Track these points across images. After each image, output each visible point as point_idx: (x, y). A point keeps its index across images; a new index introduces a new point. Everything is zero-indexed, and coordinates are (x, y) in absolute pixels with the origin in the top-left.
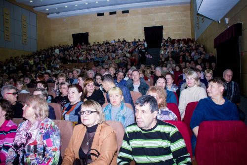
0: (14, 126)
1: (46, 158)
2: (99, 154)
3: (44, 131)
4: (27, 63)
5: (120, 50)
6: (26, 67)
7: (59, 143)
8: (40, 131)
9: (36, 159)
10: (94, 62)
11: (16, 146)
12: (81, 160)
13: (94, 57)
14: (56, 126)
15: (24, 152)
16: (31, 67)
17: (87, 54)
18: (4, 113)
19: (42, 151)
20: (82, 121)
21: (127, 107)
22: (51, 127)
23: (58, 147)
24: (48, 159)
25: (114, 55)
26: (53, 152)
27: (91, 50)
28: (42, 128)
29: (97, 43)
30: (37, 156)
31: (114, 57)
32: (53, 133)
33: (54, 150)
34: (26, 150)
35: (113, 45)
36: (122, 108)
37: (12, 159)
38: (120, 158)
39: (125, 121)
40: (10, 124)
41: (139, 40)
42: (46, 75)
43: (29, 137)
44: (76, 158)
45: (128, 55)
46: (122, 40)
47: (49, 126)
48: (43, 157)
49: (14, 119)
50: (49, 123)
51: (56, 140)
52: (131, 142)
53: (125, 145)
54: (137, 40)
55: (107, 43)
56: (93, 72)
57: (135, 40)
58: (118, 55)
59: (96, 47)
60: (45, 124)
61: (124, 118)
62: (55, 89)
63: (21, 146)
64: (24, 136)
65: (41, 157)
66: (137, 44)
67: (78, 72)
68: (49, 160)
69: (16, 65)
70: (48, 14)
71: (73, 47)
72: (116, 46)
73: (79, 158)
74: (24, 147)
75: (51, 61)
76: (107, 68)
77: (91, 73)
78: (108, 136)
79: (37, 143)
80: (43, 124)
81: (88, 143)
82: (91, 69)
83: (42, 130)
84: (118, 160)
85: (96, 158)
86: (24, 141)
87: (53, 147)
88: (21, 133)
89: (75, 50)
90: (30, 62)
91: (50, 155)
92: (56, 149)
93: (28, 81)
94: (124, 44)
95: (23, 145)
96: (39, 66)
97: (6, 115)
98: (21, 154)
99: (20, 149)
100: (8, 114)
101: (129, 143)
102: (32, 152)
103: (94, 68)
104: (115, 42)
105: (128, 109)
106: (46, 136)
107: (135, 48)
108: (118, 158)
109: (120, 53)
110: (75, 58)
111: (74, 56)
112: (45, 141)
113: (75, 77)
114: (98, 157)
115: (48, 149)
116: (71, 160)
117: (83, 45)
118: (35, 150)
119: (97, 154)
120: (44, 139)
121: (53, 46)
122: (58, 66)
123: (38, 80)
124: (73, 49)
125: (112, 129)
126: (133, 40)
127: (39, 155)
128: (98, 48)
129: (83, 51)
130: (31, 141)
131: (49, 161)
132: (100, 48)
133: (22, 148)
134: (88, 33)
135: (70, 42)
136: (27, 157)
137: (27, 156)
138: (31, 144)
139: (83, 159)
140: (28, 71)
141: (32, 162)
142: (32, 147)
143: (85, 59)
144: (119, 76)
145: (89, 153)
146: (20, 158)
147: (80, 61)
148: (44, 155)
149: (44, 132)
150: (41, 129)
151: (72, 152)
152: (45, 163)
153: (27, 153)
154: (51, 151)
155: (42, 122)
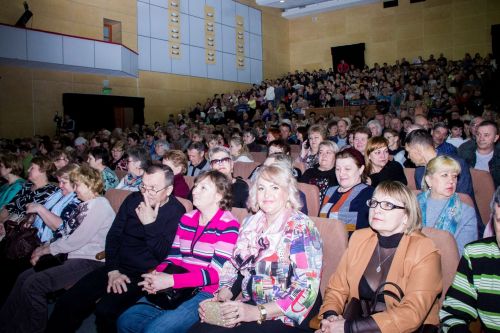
0: (234, 222)
1: (293, 288)
2: (402, 295)
3: (293, 237)
4: (246, 106)
5: (434, 78)
6: (242, 112)
7: (320, 263)
8: (285, 237)
9: (275, 288)
10: (378, 104)
11: (239, 259)
12: (363, 303)
13: (376, 94)
14: (316, 229)
15: (253, 272)
16: (252, 112)
17: (362, 88)
18: (220, 198)
19: (287, 275)
20: (370, 220)
21: (461, 201)
22: (307, 230)
23: (318, 272)
24: (297, 291)
25: (419, 90)
26: (309, 279)
27: (369, 80)
28: (290, 231)
29: (382, 66)
30: (276, 282)
31: (421, 94)
32: (311, 243)
33: (311, 276)
34: (257, 269)
35: (418, 69)
36: (452, 202)
37: (229, 282)
38: (448, 309)
39: (457, 232)
40: (226, 218)
41: (477, 56)
42: (285, 128)
43: (263, 245)
44: (352, 296)
45: (453, 90)
46: (436, 57)
47: (304, 227)
48: (287, 286)
49: (234, 209)
50: (303, 222)
51: (314, 258)
52: (477, 280)
53: (461, 282)
54: (473, 57)
55: (405, 64)
56: (379, 126)
57: (468, 55)
58: (428, 91)
59: (379, 74)
60: (297, 223)
61: (454, 224)
62: (303, 156)
63: (248, 261)
64: (254, 243)
65: (283, 285)
66: (473, 64)
67: (347, 123)
68: (299, 293)
69: (224, 108)
70: (283, 10)
71: (332, 74)
72: (424, 70)
73: (358, 297)
74: (253, 262)
75: (291, 101)
76: (407, 118)
77: (375, 127)
78: (425, 260)
79: (277, 258)
80: (290, 224)
81: (379, 269)
82: (373, 119)
83: (289, 235)
84: (443, 314)
85: (396, 301)
86: (255, 252)
87: (309, 270)
88: (249, 237)
89: (338, 81)
90: (249, 103)
91: (302, 285)
92: (314, 275)
93: (249, 139)
94: (441, 66)
95: (252, 259)
96: (267, 111)
97: (222, 203)
98: (247, 275)
99: (247, 266)
100: (226, 201)
101: (471, 281)
102: (267, 274)
103: (380, 117)
104: (423, 63)
105: (465, 206)
106: (297, 247)
107: (467, 75)
108: (443, 308)
109: (434, 86)
110: (338, 96)
111: (335, 92)
112: (293, 257)
113: (341, 133)
114: (399, 300)
115: (298, 271)
116: (340, 299)
117: (352, 71)
118: (274, 272)
119: (397, 293)
120: (291, 253)
121: (293, 73)
122: (303, 112)
123: (271, 137)
124: (332, 78)
125: (434, 245)
126: (462, 57)
127: (280, 281)
128: (385, 76)
129: (355, 82)
130: (266, 254)
131: (299, 296)
132: (388, 75)
133: (249, 265)
134: (363, 44)
135: (327, 65)
136: (257, 282)
137: (259, 280)
138: (268, 259)
139: (367, 300)
140: (247, 121)
141: (267, 292)
142: (268, 264)
143: (358, 97)
144: (437, 135)
145: (381, 290)
146: (245, 282)
147: (348, 103)
148: (289, 283)
149: (292, 239)
150: (287, 232)
151: (344, 283)
152: (291, 298)
153: (258, 274)
154: (305, 276)
155: (290, 219)
